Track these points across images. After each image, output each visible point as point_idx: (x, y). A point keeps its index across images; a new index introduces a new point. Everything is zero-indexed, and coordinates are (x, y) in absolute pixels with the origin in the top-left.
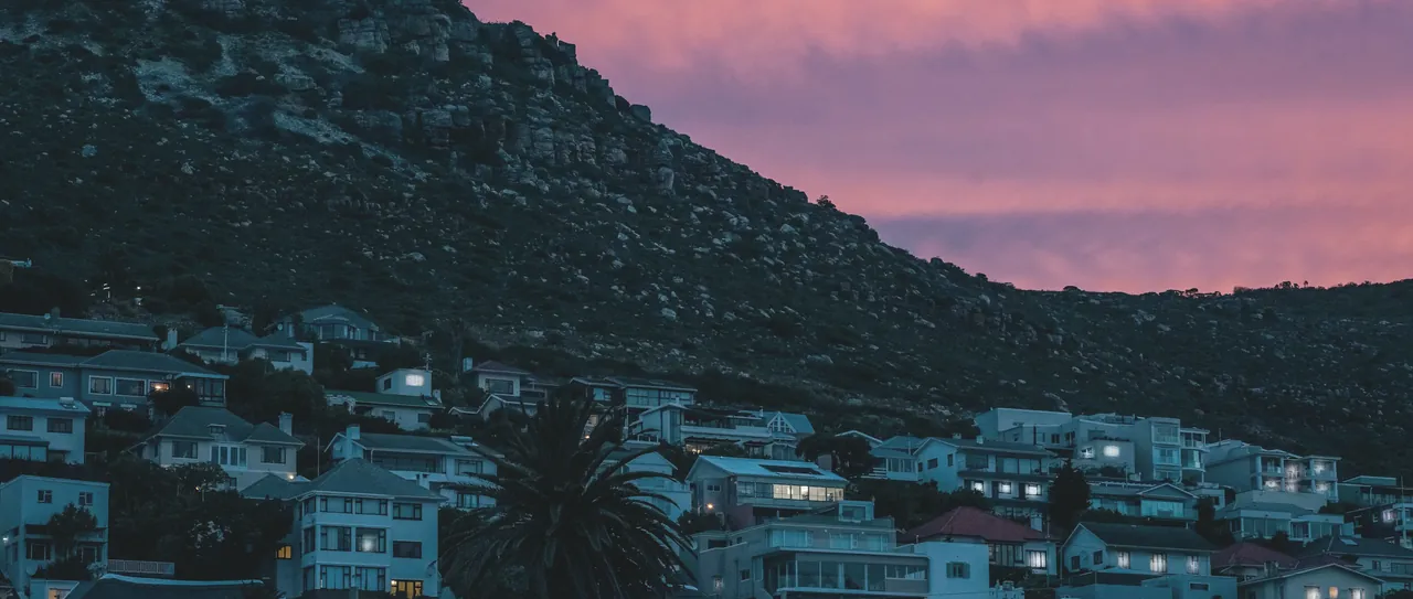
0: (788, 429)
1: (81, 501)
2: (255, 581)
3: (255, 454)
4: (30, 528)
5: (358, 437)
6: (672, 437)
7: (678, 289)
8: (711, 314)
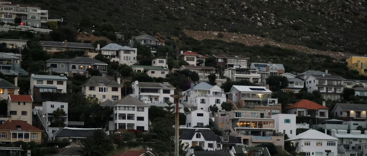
0: (277, 69)
1: (61, 107)
2: (99, 129)
3: (110, 89)
4: (49, 114)
5: (138, 84)
6: (232, 77)
7: (264, 15)
8: (274, 24)
